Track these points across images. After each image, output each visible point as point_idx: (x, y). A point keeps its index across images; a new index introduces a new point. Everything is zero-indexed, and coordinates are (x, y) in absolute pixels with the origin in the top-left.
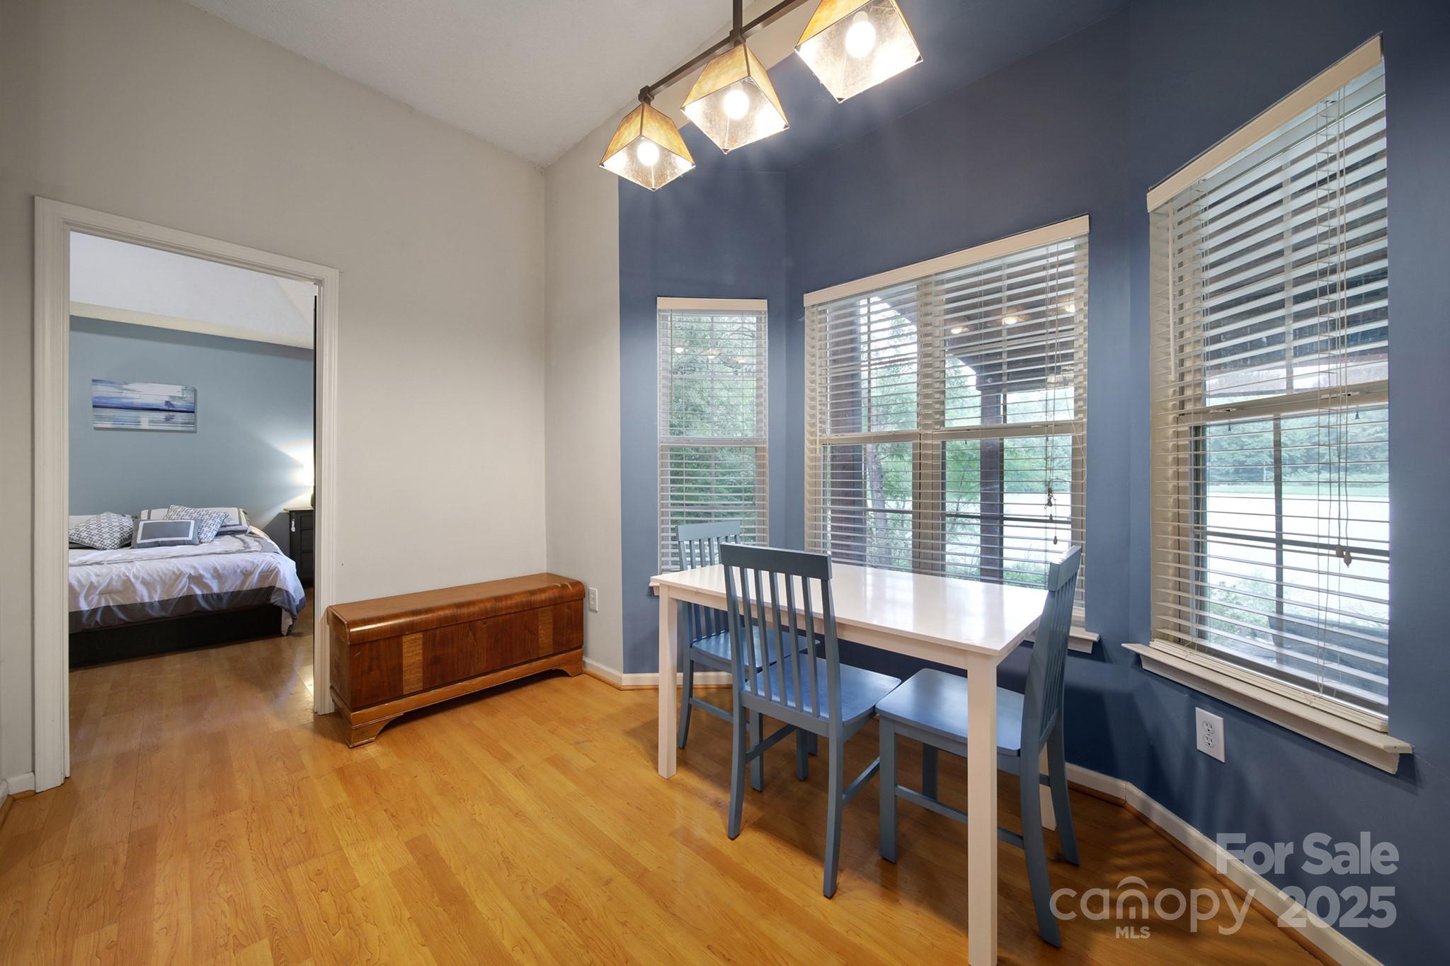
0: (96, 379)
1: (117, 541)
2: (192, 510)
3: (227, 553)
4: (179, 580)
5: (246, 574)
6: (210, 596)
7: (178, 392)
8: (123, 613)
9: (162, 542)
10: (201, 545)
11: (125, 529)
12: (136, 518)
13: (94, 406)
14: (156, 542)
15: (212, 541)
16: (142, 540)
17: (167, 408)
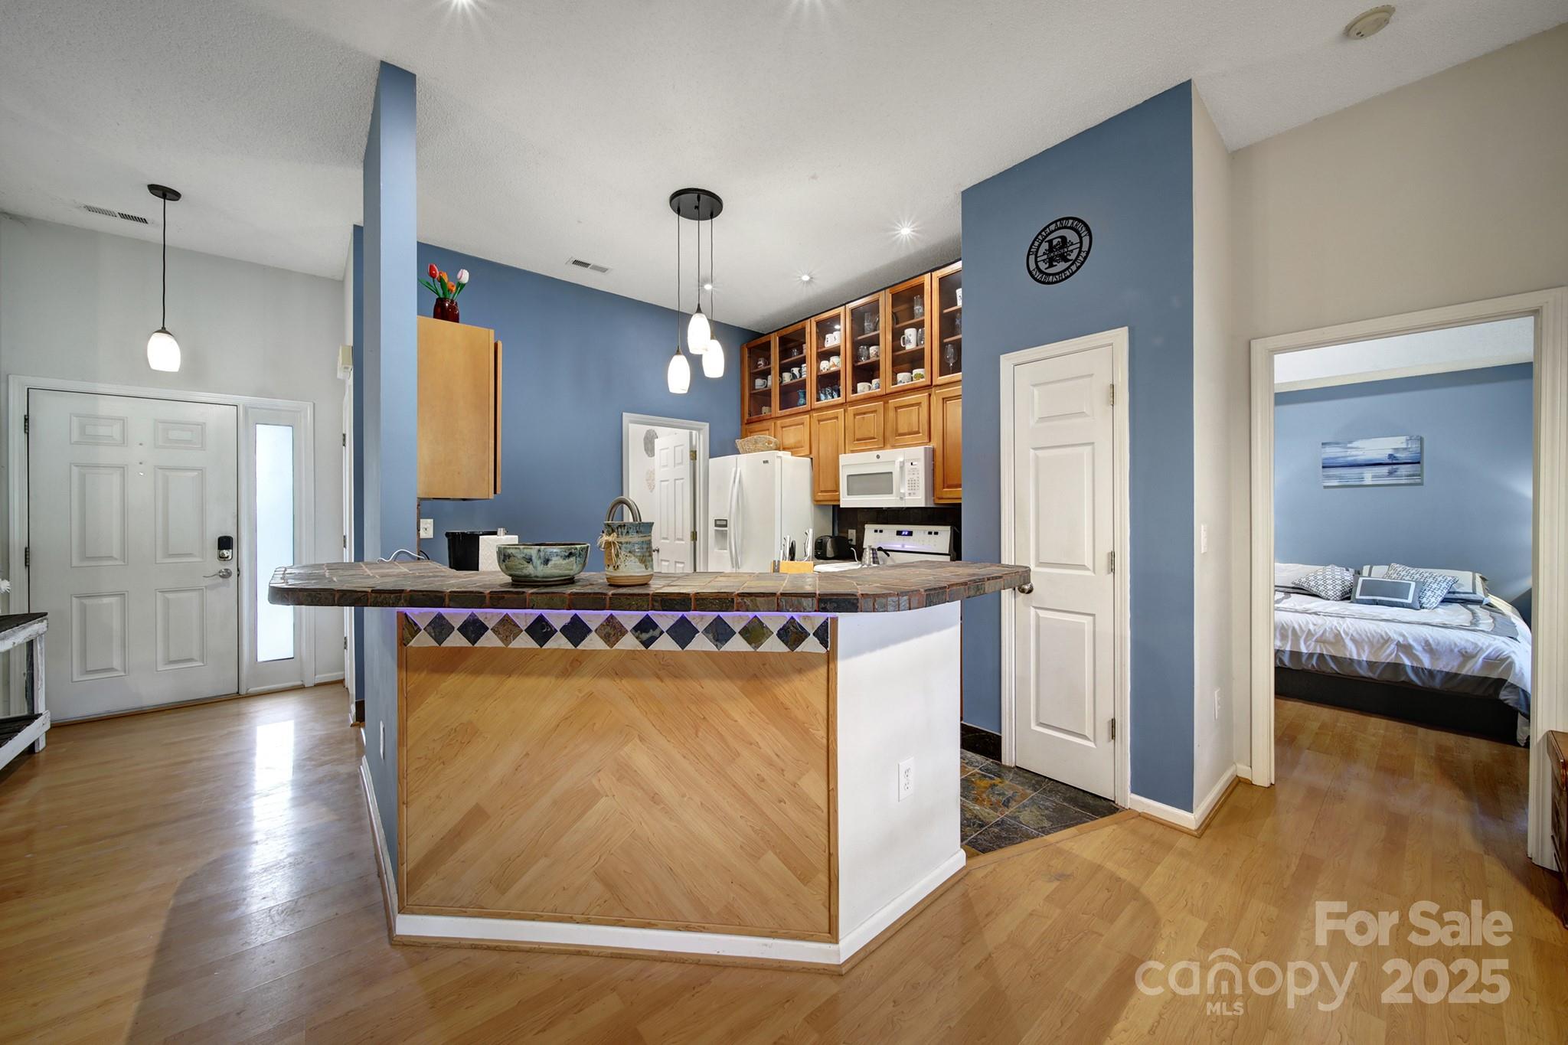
0: (1324, 442)
1: (1339, 594)
2: (1413, 571)
3: (1445, 626)
4: (1387, 645)
5: (1466, 656)
6: (1420, 670)
7: (1402, 443)
8: (1335, 664)
9: (1380, 600)
10: (1422, 610)
11: (1347, 583)
12: (1358, 573)
13: (1323, 467)
14: (1374, 600)
15: (1435, 608)
16: (1360, 595)
17: (1390, 462)
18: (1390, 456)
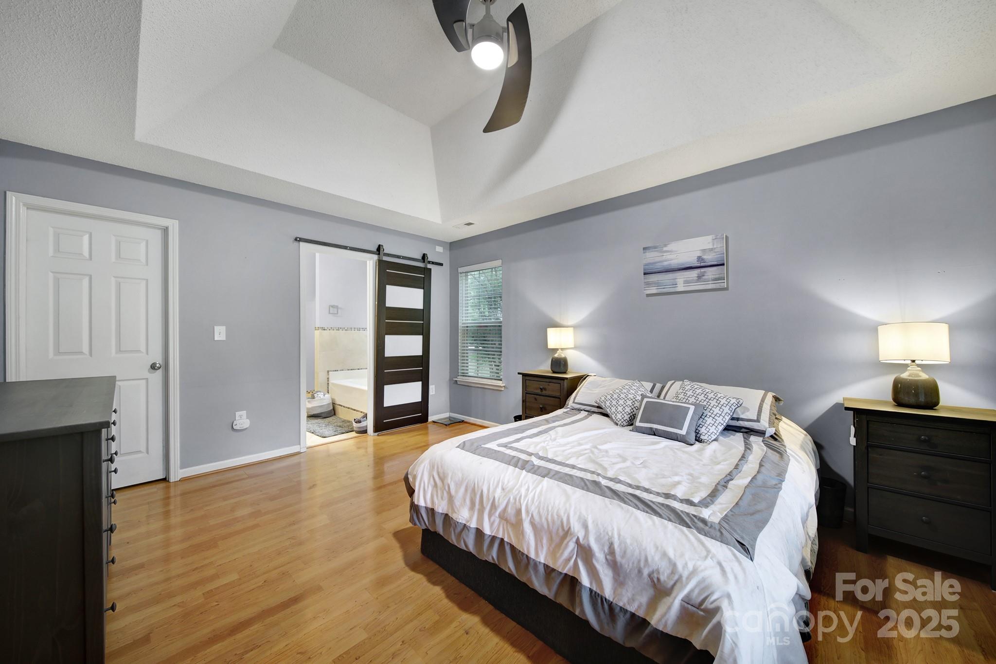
0: (645, 246)
7: (708, 243)
13: (644, 274)
15: (715, 440)
16: (640, 422)
17: (699, 265)
18: (700, 259)
